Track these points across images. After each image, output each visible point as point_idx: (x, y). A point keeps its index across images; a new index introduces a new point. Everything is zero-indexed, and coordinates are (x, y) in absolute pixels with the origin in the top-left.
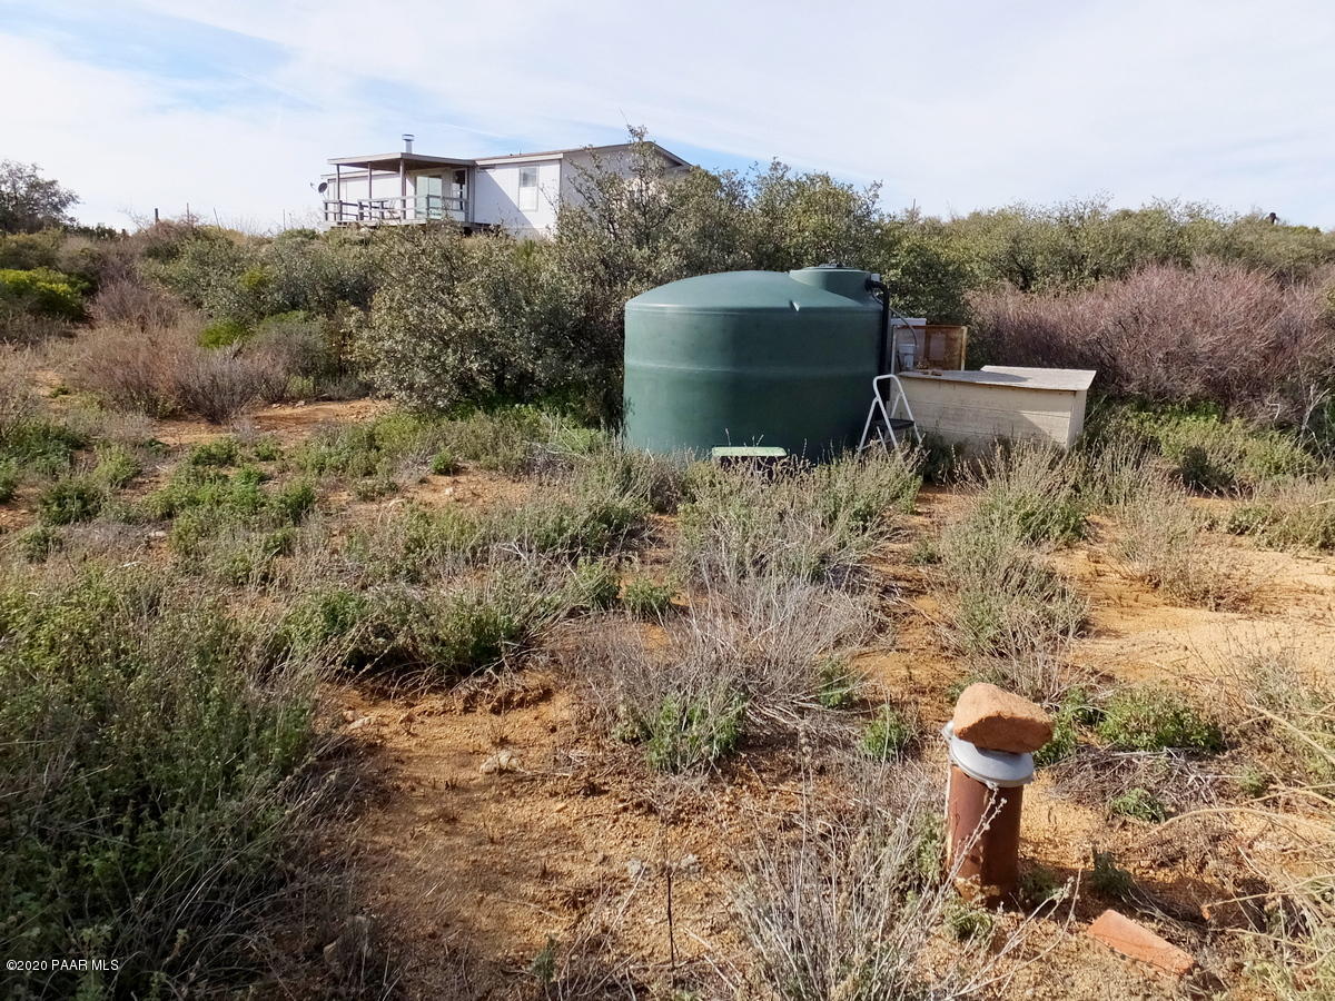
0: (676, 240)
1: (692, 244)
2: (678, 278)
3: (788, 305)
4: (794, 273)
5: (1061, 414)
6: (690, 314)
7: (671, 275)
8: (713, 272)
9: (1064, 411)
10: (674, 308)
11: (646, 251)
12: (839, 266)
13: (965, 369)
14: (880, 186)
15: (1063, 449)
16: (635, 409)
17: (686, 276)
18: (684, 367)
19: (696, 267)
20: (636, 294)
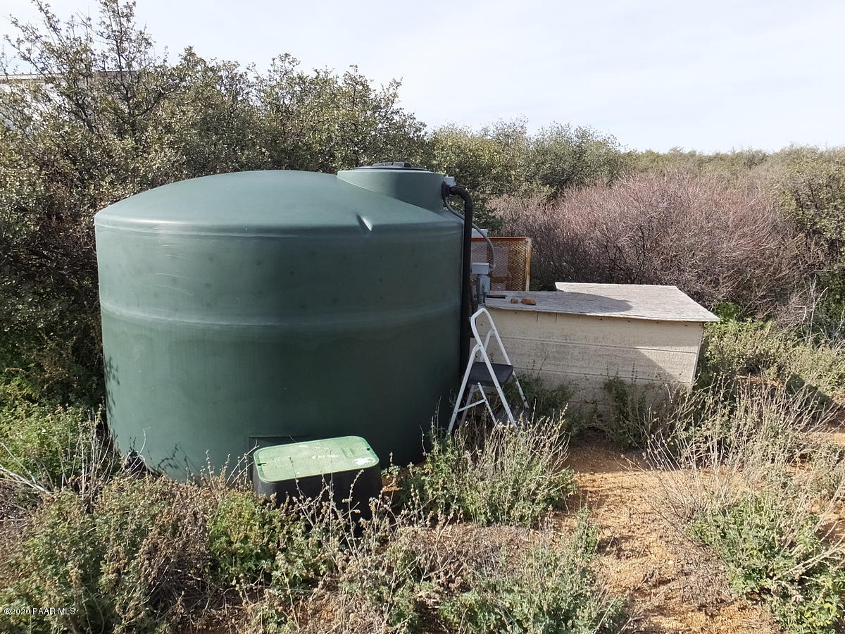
0: (169, 129)
1: (193, 135)
2: (177, 179)
3: (355, 223)
4: (345, 175)
5: (686, 349)
6: (196, 237)
7: (167, 174)
8: (224, 171)
9: (690, 345)
10: (173, 227)
11: (129, 142)
12: (407, 166)
13: (531, 289)
14: (399, 84)
15: (683, 388)
16: (119, 375)
17: (188, 177)
18: (193, 320)
19: (200, 166)
20: (115, 200)
